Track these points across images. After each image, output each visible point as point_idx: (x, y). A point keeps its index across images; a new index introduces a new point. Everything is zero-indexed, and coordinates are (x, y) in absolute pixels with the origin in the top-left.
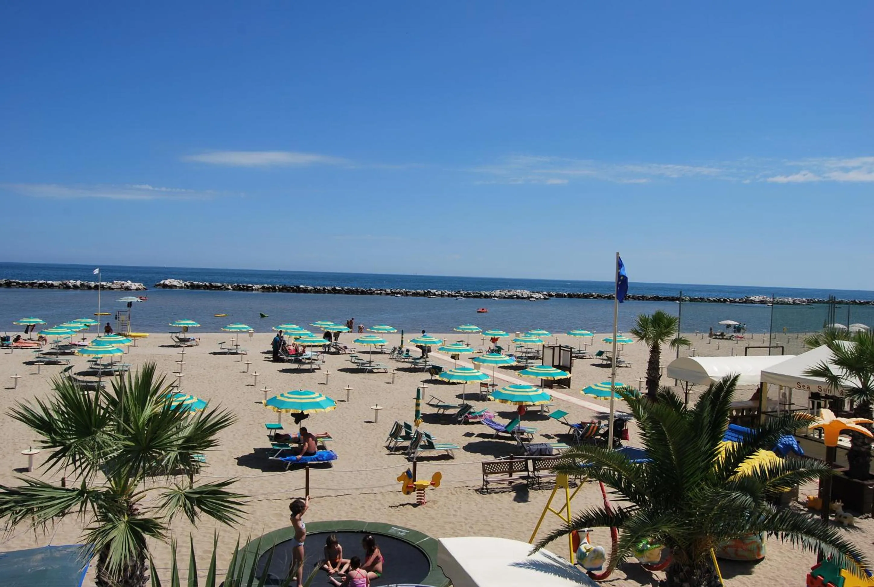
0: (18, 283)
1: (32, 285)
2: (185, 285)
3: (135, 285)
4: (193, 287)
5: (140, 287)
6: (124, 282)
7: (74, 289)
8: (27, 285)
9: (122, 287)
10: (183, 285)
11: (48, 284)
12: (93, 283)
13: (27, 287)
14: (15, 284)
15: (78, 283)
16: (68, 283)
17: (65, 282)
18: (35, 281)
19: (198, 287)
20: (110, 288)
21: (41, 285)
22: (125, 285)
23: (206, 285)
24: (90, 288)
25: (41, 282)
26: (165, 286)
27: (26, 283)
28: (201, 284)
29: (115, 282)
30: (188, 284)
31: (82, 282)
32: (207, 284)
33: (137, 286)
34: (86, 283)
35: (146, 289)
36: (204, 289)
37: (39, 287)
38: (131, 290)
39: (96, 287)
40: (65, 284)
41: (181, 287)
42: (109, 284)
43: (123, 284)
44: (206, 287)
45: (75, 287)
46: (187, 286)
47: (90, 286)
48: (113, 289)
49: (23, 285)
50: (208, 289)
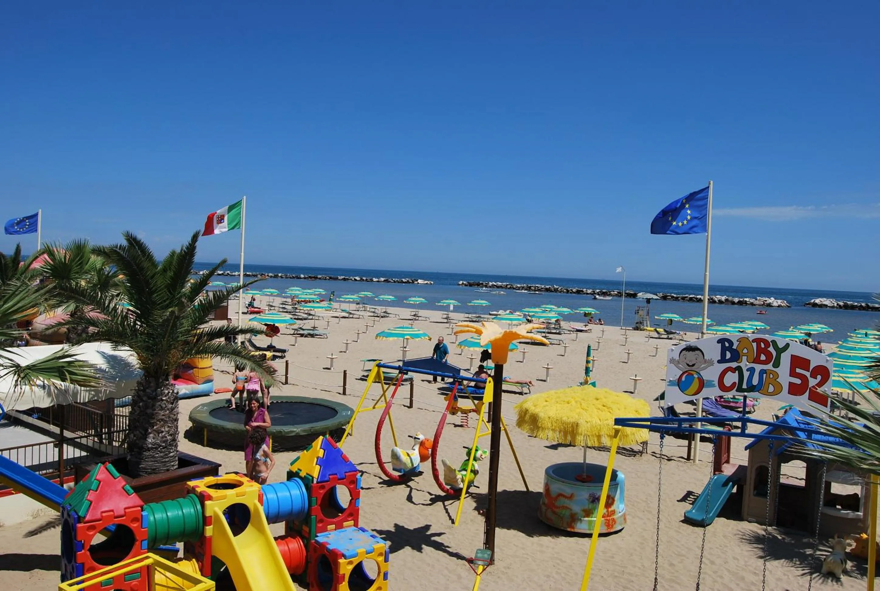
0: (673, 297)
1: (683, 298)
2: (838, 304)
3: (777, 302)
4: (846, 307)
5: (782, 305)
6: (767, 299)
7: (719, 303)
8: (679, 298)
9: (764, 303)
10: (836, 305)
11: (697, 298)
12: (737, 299)
13: (679, 300)
14: (670, 297)
15: (723, 298)
16: (714, 298)
17: (712, 297)
18: (686, 296)
19: (853, 307)
20: (752, 304)
21: (691, 299)
22: (768, 302)
23: (861, 306)
24: (733, 303)
25: (691, 296)
26: (815, 305)
27: (679, 297)
28: (856, 304)
29: (758, 298)
30: (841, 304)
31: (727, 298)
32: (863, 304)
33: (779, 303)
34: (730, 298)
35: (789, 307)
36: (860, 309)
37: (688, 301)
38: (772, 306)
39: (740, 303)
40: (712, 299)
41: (833, 307)
42: (752, 301)
43: (766, 301)
44: (861, 308)
45: (720, 302)
46: (840, 306)
47: (734, 302)
48: (755, 305)
49: (677, 299)
50: (863, 310)
